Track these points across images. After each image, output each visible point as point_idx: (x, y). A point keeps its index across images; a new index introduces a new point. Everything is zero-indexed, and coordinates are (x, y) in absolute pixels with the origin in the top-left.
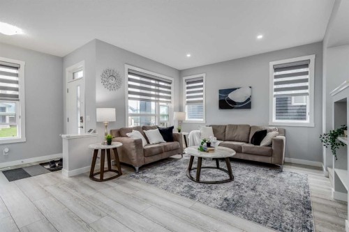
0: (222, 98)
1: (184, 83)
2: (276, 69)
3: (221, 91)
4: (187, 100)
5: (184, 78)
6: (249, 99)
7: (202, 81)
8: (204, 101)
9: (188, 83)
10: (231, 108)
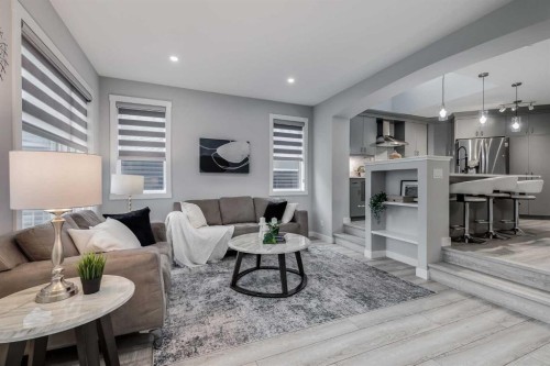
0: (205, 154)
1: (114, 109)
2: (276, 126)
3: (203, 141)
4: (120, 148)
5: (113, 99)
6: (247, 160)
7: (162, 115)
8: (168, 156)
9: (122, 111)
10: (223, 171)
